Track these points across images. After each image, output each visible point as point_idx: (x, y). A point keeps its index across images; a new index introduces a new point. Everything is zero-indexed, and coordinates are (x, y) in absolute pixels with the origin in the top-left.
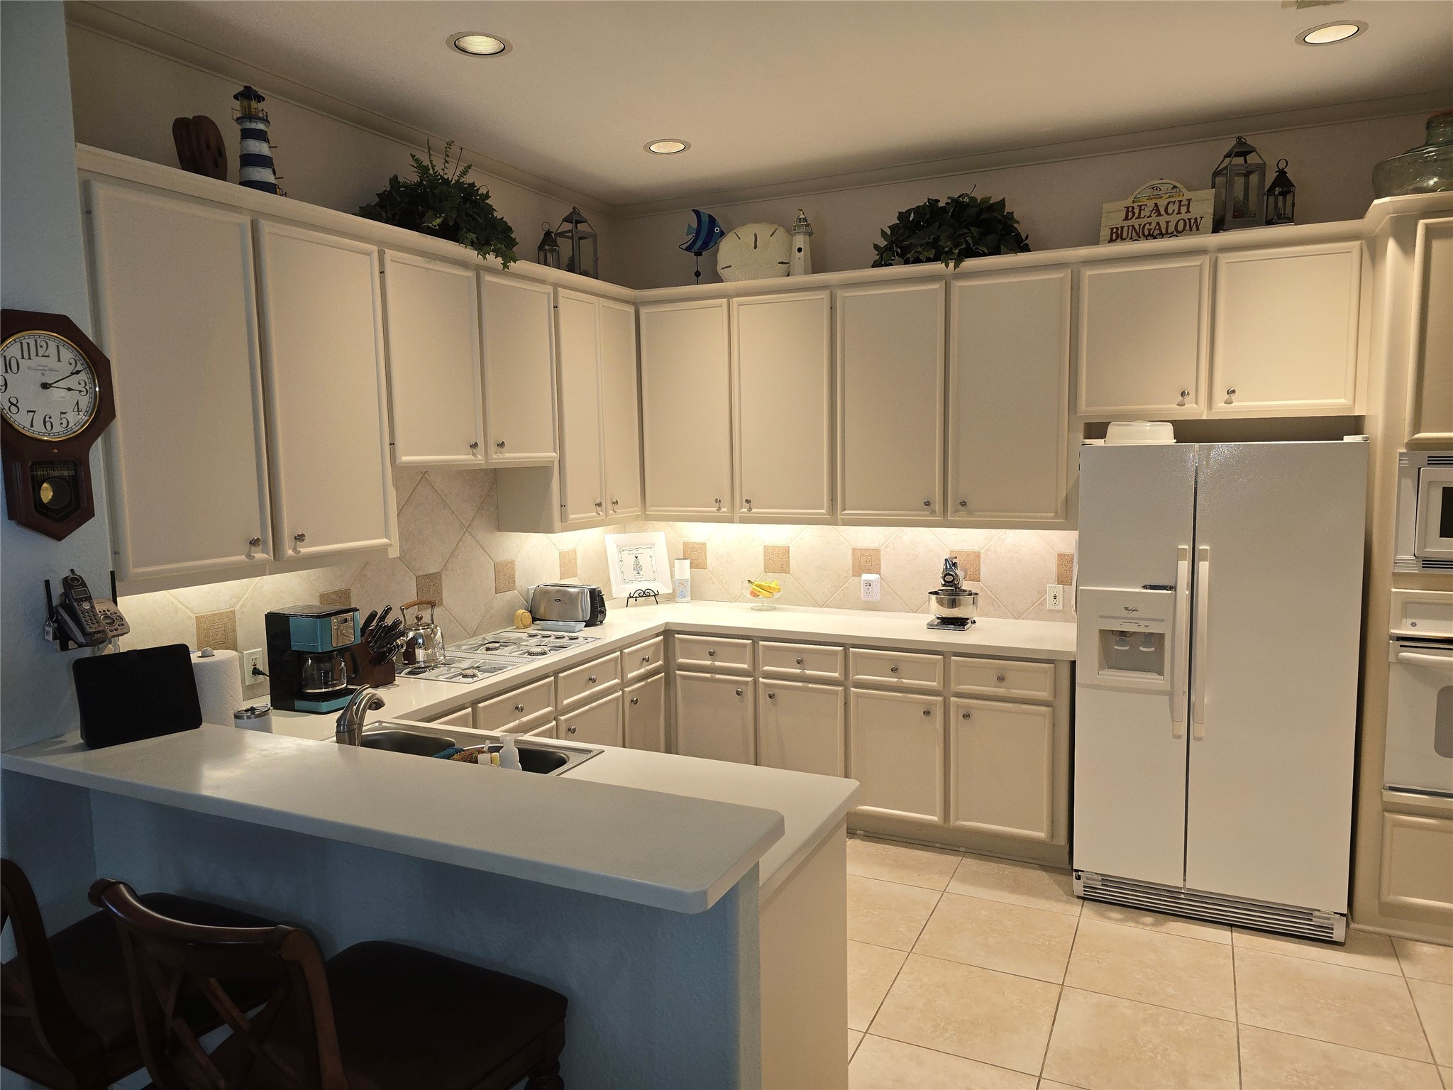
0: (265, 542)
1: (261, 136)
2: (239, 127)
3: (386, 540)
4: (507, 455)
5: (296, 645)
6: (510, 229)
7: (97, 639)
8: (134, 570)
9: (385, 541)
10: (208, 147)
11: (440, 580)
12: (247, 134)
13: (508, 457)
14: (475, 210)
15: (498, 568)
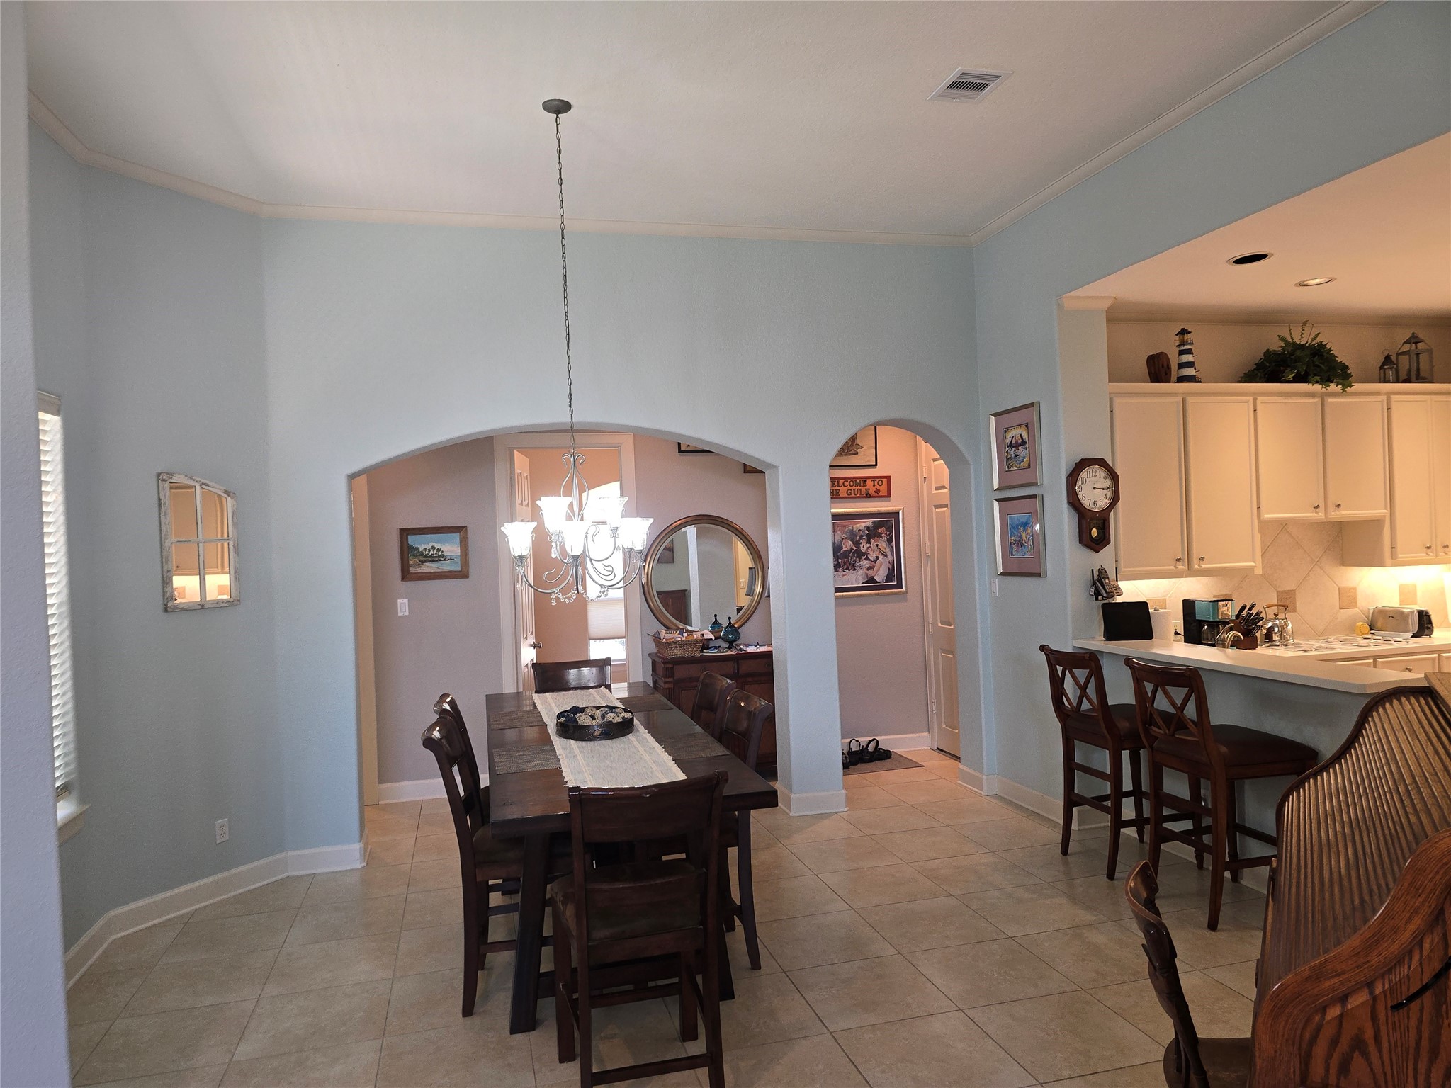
0: (1184, 560)
1: (1189, 352)
2: (1178, 349)
3: (1255, 564)
4: (1343, 512)
5: (1198, 617)
6: (1347, 367)
7: (1111, 595)
8: (1122, 569)
9: (1252, 564)
10: (1163, 366)
11: (1295, 595)
12: (1181, 353)
13: (1345, 514)
14: (1321, 361)
15: (1341, 592)
